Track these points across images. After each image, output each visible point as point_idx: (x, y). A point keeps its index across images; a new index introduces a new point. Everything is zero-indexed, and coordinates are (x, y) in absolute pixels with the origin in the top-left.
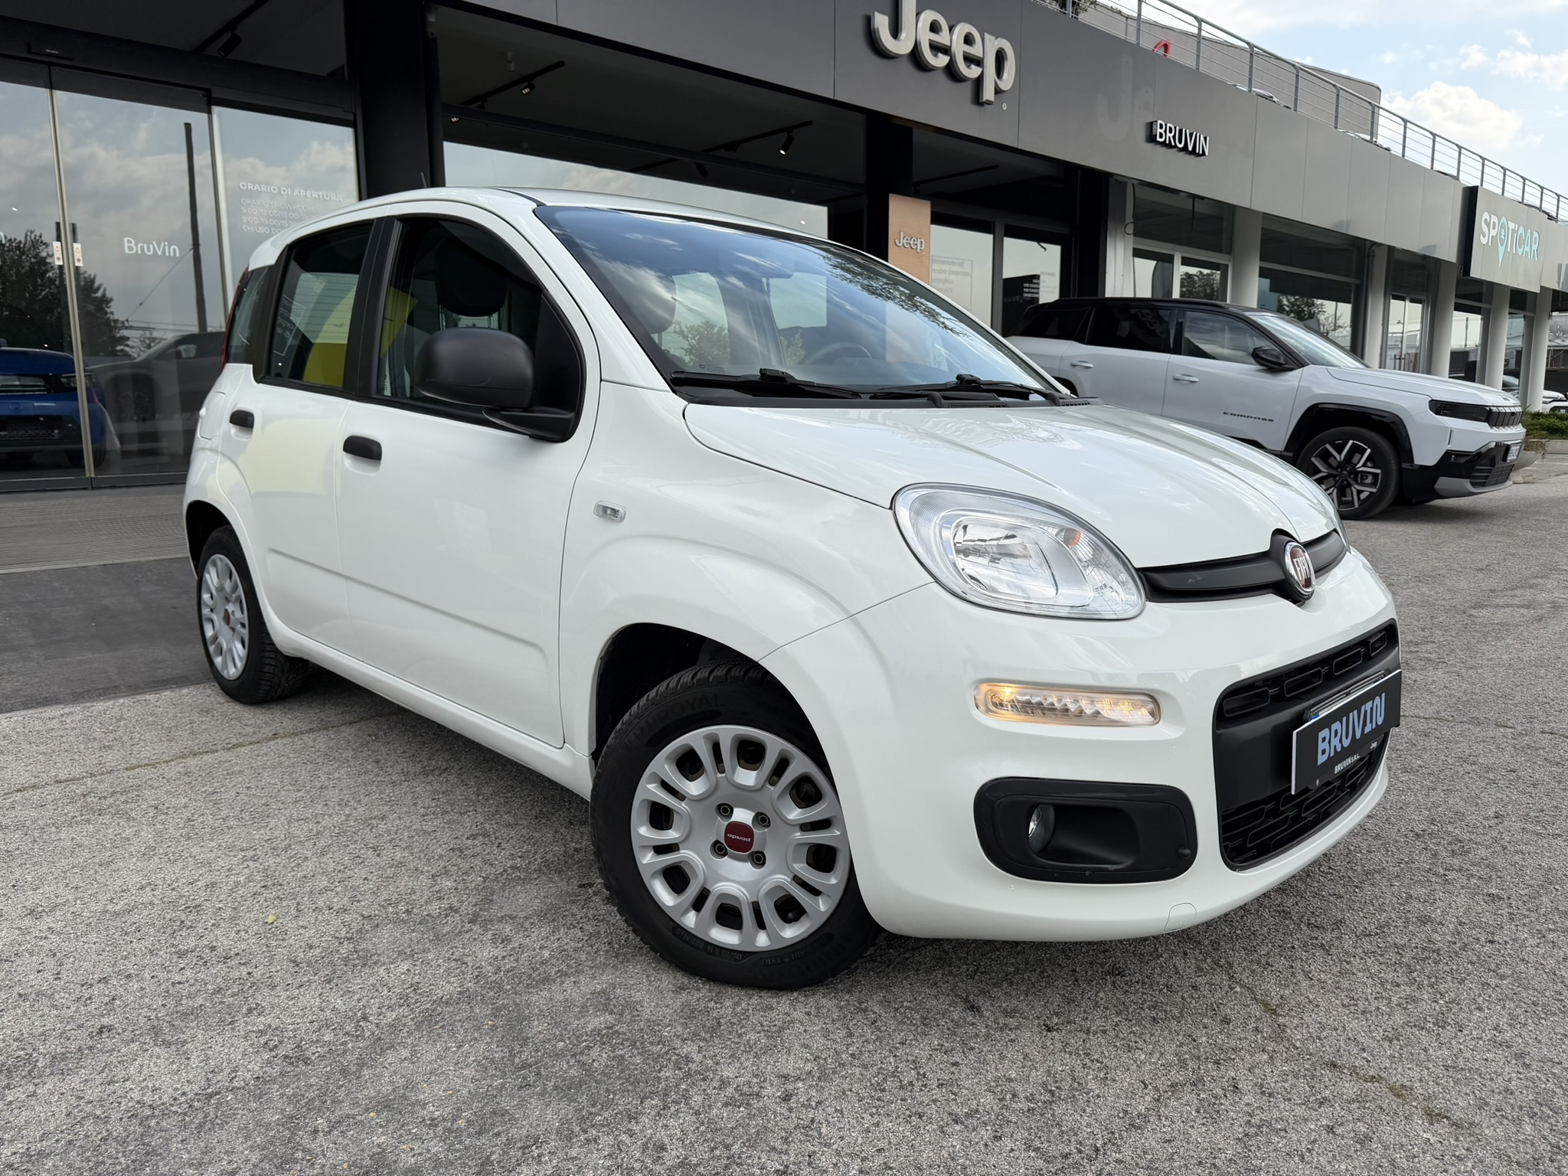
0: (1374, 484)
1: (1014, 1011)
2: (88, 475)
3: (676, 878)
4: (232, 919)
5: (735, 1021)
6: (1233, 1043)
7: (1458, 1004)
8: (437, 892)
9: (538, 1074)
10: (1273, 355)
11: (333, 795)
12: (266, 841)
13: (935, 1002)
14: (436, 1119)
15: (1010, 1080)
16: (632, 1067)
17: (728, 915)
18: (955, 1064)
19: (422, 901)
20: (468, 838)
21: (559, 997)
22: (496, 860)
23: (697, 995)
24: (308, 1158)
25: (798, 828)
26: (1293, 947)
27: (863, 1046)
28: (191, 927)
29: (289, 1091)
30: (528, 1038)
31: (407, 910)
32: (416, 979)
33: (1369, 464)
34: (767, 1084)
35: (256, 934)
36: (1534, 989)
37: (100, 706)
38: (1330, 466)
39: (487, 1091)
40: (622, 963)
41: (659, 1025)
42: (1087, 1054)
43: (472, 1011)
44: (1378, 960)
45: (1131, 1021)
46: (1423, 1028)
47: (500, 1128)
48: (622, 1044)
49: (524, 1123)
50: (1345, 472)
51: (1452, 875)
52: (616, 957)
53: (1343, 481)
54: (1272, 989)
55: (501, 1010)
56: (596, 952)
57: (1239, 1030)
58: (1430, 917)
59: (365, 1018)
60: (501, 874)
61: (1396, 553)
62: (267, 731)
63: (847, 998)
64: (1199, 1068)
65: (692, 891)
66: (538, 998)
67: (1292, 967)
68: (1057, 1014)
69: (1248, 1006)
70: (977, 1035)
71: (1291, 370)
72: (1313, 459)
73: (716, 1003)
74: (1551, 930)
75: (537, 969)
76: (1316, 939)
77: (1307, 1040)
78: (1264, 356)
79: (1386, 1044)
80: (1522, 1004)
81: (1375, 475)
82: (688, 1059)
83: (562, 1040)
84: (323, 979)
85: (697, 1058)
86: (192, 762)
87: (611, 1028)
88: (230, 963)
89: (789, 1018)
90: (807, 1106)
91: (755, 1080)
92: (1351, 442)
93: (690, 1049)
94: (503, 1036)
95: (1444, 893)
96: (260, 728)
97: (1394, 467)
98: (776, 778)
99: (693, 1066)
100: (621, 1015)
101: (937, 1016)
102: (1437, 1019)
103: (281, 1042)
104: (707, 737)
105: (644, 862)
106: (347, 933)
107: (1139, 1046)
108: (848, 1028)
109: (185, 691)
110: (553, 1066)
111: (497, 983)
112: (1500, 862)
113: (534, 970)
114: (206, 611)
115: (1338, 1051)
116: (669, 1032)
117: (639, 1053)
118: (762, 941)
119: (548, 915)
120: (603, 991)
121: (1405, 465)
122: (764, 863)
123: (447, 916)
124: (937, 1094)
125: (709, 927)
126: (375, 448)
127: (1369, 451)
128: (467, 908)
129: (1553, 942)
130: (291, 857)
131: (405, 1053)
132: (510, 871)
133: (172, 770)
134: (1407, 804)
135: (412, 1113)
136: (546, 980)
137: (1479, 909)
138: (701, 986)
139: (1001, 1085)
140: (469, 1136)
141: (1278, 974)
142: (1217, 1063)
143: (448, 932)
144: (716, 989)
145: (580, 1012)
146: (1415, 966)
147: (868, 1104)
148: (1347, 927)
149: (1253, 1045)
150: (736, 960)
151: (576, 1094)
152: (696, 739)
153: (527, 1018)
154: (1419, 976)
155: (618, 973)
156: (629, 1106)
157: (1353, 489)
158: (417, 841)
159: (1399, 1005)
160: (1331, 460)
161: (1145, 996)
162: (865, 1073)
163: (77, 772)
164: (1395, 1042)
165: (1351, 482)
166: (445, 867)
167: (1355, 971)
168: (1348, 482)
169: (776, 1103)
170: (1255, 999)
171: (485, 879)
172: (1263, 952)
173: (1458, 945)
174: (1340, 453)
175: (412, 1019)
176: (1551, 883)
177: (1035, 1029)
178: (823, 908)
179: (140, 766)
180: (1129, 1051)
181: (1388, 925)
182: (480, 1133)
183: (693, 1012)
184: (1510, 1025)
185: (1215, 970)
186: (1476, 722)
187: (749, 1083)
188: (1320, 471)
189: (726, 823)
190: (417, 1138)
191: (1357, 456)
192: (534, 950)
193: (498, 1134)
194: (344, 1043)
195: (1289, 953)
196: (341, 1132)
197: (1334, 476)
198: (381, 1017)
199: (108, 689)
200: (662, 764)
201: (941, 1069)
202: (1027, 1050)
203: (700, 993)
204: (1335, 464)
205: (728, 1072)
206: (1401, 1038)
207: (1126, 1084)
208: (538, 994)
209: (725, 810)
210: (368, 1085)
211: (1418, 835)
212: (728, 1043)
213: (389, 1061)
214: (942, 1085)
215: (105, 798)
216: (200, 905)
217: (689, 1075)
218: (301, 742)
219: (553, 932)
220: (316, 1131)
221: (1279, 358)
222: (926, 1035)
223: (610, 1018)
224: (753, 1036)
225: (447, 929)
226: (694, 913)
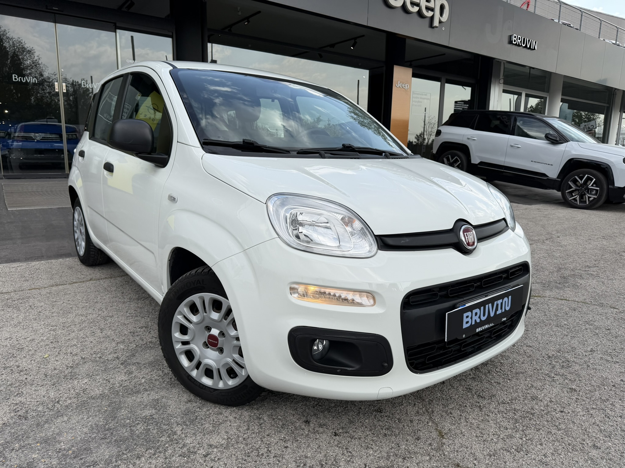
0: (596, 194)
1: (324, 425)
2: (66, 173)
3: (190, 355)
4: (33, 355)
5: (203, 418)
6: (416, 450)
7: (532, 441)
8: (115, 350)
9: (112, 433)
10: (554, 137)
11: (98, 306)
12: (63, 323)
13: (292, 418)
14: (61, 449)
15: (306, 457)
16: (151, 434)
17: (209, 373)
18: (286, 447)
19: (108, 353)
20: (139, 328)
21: (138, 400)
22: (145, 338)
23: (194, 404)
24: (4, 461)
25: (235, 339)
26: (466, 406)
27: (251, 435)
28: (15, 357)
29: (13, 431)
30: (117, 417)
31: (100, 357)
32: (87, 387)
33: (594, 185)
34: (201, 448)
35: (38, 362)
36: (573, 437)
37: (33, 263)
38: (577, 185)
39: (88, 439)
40: (171, 387)
41: (172, 416)
42: (346, 449)
43: (101, 403)
44: (503, 416)
45: (374, 434)
46: (509, 451)
47: (84, 456)
48: (152, 424)
49: (94, 455)
50: (583, 189)
51: (557, 378)
52: (170, 385)
53: (582, 192)
54: (447, 425)
55: (113, 404)
56: (163, 382)
57: (422, 444)
58: (537, 397)
59: (58, 402)
60: (144, 344)
61: (599, 225)
62: (89, 277)
63: (256, 412)
64: (395, 460)
65: (195, 362)
66: (130, 400)
67: (461, 415)
68: (343, 428)
69: (431, 432)
70: (302, 435)
71: (562, 143)
72: (569, 182)
73: (200, 409)
74: (593, 408)
75: (136, 387)
76: (479, 403)
77: (451, 451)
78: (550, 137)
79: (488, 457)
80: (563, 444)
81: (597, 190)
82: (175, 433)
83: (130, 419)
84: (52, 383)
85: (179, 433)
86: (54, 288)
87: (152, 416)
88: (22, 373)
89: (226, 419)
90: (212, 460)
91: (198, 446)
92: (587, 175)
93: (178, 429)
94: (107, 415)
95: (549, 386)
96: (87, 276)
97: (605, 187)
98: (227, 317)
99: (175, 437)
100: (159, 411)
101: (289, 424)
102: (518, 447)
103: (21, 409)
104: (200, 298)
105: (177, 348)
106: (72, 364)
107: (372, 447)
108: (249, 426)
109: (68, 259)
110: (120, 431)
111: (117, 392)
112: (583, 373)
113: (135, 387)
114: (75, 229)
115: (463, 459)
116: (174, 420)
117: (157, 428)
118: (221, 385)
119: (152, 364)
120: (158, 400)
121: (610, 187)
122: (223, 353)
123: (114, 360)
124: (272, 460)
125: (202, 377)
126: (111, 167)
127: (594, 180)
128: (123, 358)
129: (592, 414)
130: (68, 331)
131: (66, 419)
132: (148, 343)
133: (44, 292)
134: (550, 342)
135: (53, 445)
136: (138, 392)
137: (563, 395)
138: (198, 401)
139: (301, 459)
140: (70, 458)
141: (453, 418)
142: (404, 459)
143: (111, 368)
144: (203, 403)
145: (143, 407)
146: (519, 420)
147: (239, 462)
148: (496, 398)
149: (424, 452)
150: (211, 392)
151: (122, 444)
152: (195, 298)
153: (121, 408)
154: (519, 425)
155: (168, 392)
156: (140, 452)
157: (586, 196)
158: (119, 328)
159: (502, 439)
160: (577, 183)
161: (386, 423)
162: (245, 447)
163: (10, 289)
164: (493, 457)
165: (586, 193)
166: (124, 340)
167: (490, 420)
168: (584, 193)
169: (201, 457)
170: (437, 429)
171: (137, 346)
172: (451, 407)
173: (545, 412)
174: (581, 180)
175: (76, 404)
176: (603, 385)
177: (330, 434)
178: (243, 374)
179: (34, 289)
180: (367, 449)
181: (516, 399)
182: (75, 458)
183: (188, 412)
184: (552, 454)
185: (425, 413)
186: (602, 305)
187: (194, 447)
188: (572, 188)
189: (208, 334)
190: (50, 457)
191: (590, 182)
192: (139, 378)
193: (81, 459)
194: (44, 412)
195: (463, 408)
196: (23, 451)
197: (578, 190)
198: (65, 402)
199: (39, 257)
200: (184, 308)
201: (279, 449)
202: (321, 444)
203: (196, 404)
204: (579, 185)
205: (188, 441)
206: (496, 455)
207: (357, 465)
208: (131, 398)
209: (209, 329)
210: (44, 431)
211: (549, 357)
212: (196, 427)
213: (57, 422)
214: (276, 456)
215: (15, 301)
216: (24, 348)
217: (172, 440)
218: (99, 283)
219: (151, 371)
220: (13, 449)
221: (557, 138)
222: (280, 432)
223: (154, 411)
224: (207, 426)
225: (111, 366)
226: (196, 370)
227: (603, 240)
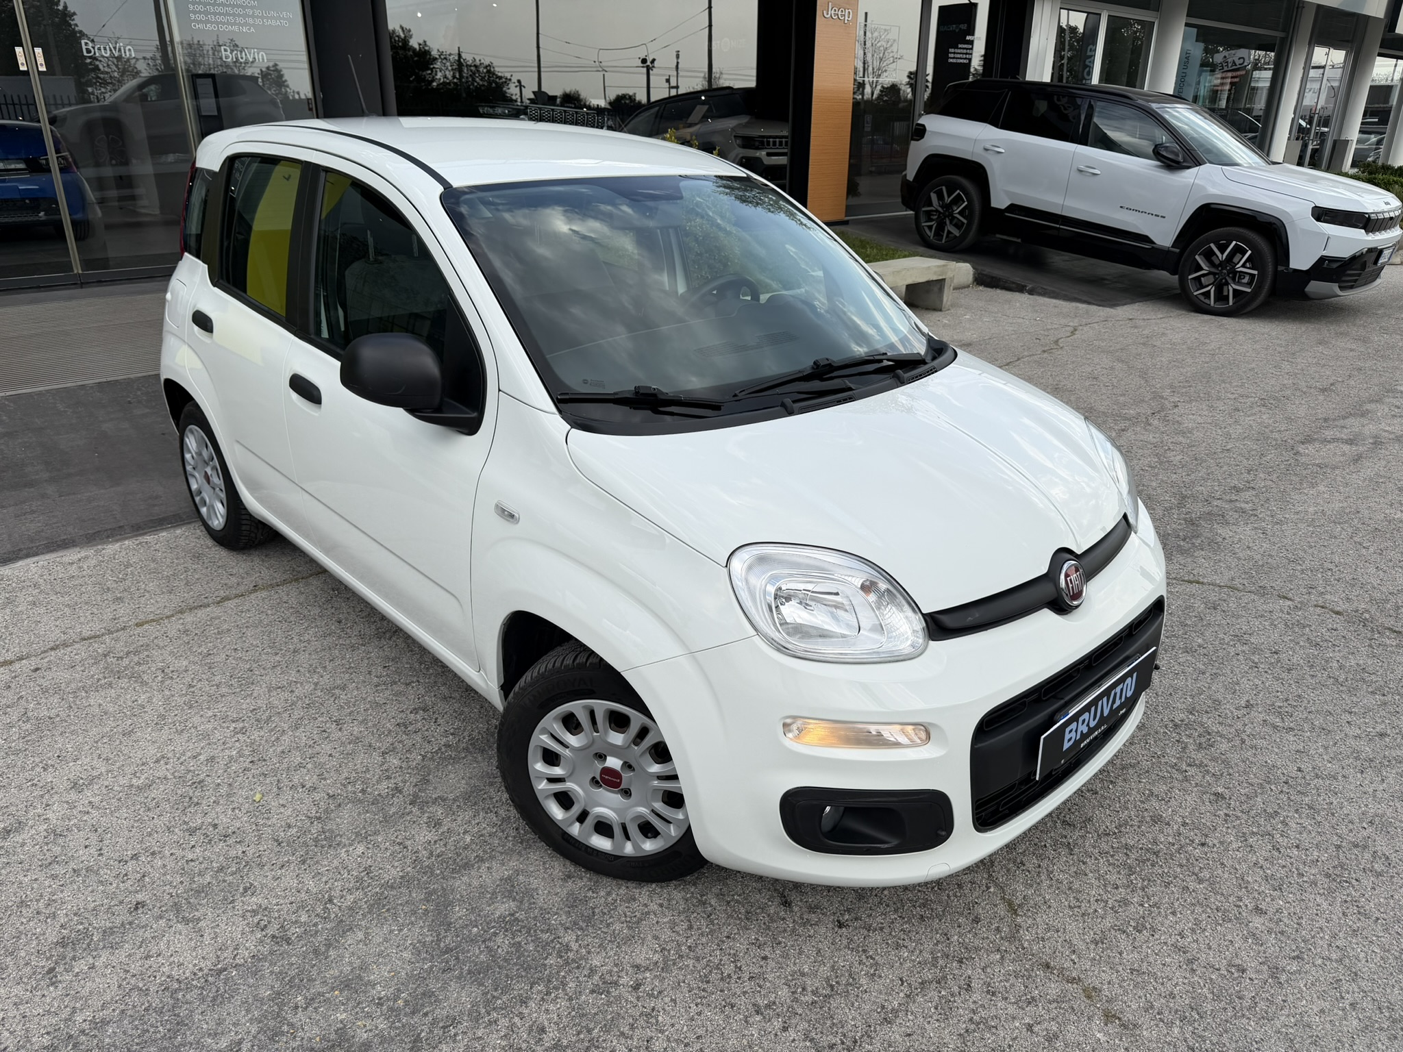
0: (1249, 284)
1: (817, 907)
2: (76, 272)
3: (565, 800)
4: (229, 795)
5: (605, 911)
6: (977, 942)
7: (1158, 908)
8: (386, 770)
9: (457, 958)
10: (1173, 152)
11: (303, 658)
12: (251, 711)
13: (758, 896)
14: (382, 998)
15: (803, 974)
16: (526, 954)
17: (603, 828)
18: (765, 958)
19: (374, 780)
20: (411, 713)
21: (475, 883)
22: (433, 737)
23: (580, 884)
24: (292, 1031)
25: (656, 778)
26: (1045, 846)
27: (698, 939)
28: (198, 803)
29: (277, 969)
30: (451, 924)
31: (363, 789)
32: (369, 862)
33: (1248, 265)
34: (623, 974)
35: (247, 812)
36: (1223, 894)
37: (111, 548)
38: (1211, 263)
39: (420, 973)
40: (525, 849)
41: (549, 913)
42: (864, 951)
43: (410, 895)
44: (1108, 861)
45: (904, 918)
46: (1124, 932)
47: (428, 1009)
48: (520, 932)
49: (445, 1004)
50: (1225, 271)
51: (1192, 771)
52: (521, 843)
53: (1222, 280)
54: (1019, 889)
55: (432, 895)
56: (506, 838)
57: (984, 929)
58: (1161, 816)
59: (330, 901)
60: (436, 752)
62: (248, 583)
63: (692, 890)
64: (946, 966)
65: (576, 810)
66: (461, 883)
67: (1039, 866)
68: (848, 910)
69: (996, 906)
70: (785, 931)
71: (1189, 168)
72: (1197, 257)
73: (593, 892)
74: (1253, 833)
75: (461, 854)
76: (1066, 837)
77: (1033, 941)
78: (1164, 154)
79: (1093, 946)
80: (1208, 909)
81: (1252, 276)
82: (568, 948)
83: (476, 926)
84: (299, 860)
85: (574, 946)
86: (189, 618)
87: (512, 915)
88: (231, 841)
89: (646, 910)
90: (651, 996)
91: (615, 969)
92: (1234, 243)
93: (569, 938)
94: (433, 921)
95: (1180, 790)
96: (243, 578)
97: (1270, 269)
98: (639, 740)
99: (571, 955)
100: (521, 902)
101: (758, 911)
102: (1138, 923)
103: (269, 922)
104: (585, 707)
105: (539, 788)
106: (317, 812)
107: (906, 944)
108: (689, 921)
109: (178, 531)
110: (468, 951)
111: (430, 868)
112: (1234, 757)
113: (458, 855)
114: (189, 468)
115: (1055, 952)
116: (555, 920)
117: (532, 941)
118: (629, 849)
119: (471, 798)
120: (509, 878)
121: (1280, 268)
122: (631, 795)
123: (393, 796)
124: (748, 986)
125: (590, 836)
126: (315, 393)
127: (1249, 252)
128: (409, 789)
129: (1251, 846)
130: (272, 730)
131: (360, 935)
132: (443, 750)
133: (173, 627)
134: (1176, 690)
135: (365, 992)
136: (467, 866)
137: (1203, 809)
138: (584, 874)
139: (795, 980)
140: (406, 1015)
141: (1027, 873)
142: (961, 961)
143: (394, 814)
144: (595, 878)
145: (491, 898)
146: (1135, 868)
147: (696, 994)
148: (1093, 825)
149: (991, 945)
150: (610, 861)
151: (483, 978)
153: (451, 903)
154: (1136, 879)
155: (522, 859)
156: (521, 992)
157: (1230, 287)
158: (371, 715)
159: (1112, 908)
160: (1214, 258)
161: (919, 894)
162: (697, 965)
163: (97, 627)
164: (1100, 945)
165: (1230, 281)
166: (392, 744)
167: (1088, 872)
168: (1226, 280)
169: (629, 992)
170: (1004, 898)
171: (424, 757)
172: (1020, 851)
173: (1176, 846)
174: (1222, 253)
175: (366, 902)
176: (1269, 783)
177: (830, 926)
178: (673, 833)
179: (147, 622)
180: (897, 949)
181: (1126, 823)
182: (413, 1013)
183: (575, 901)
184: (1193, 930)
185: (979, 868)
186: (1262, 592)
187: (610, 972)
188: (1202, 269)
189: (601, 767)
190: (369, 1016)
191: (1238, 256)
192: (459, 835)
193: (426, 1014)
194: (315, 925)
195: (1041, 851)
196: (315, 1008)
197: (1214, 274)
198: (342, 900)
199: (114, 529)
200: (551, 722)
201: (753, 963)
202: (820, 946)
203: (582, 882)
204: (1217, 262)
205: (596, 962)
206: (1105, 941)
207: (888, 981)
208: (460, 880)
209: (601, 757)
210: (334, 965)
211: (1176, 726)
212: (599, 932)
213: (348, 942)
214: (753, 977)
215: (122, 658)
216: (202, 781)
217: (567, 963)
218: (276, 596)
219: (475, 816)
220: (297, 1007)
221: (1178, 156)
222: (747, 929)
223: (513, 904)
224: (617, 926)
225: (393, 810)
226: (577, 824)
227: (1263, 409)
